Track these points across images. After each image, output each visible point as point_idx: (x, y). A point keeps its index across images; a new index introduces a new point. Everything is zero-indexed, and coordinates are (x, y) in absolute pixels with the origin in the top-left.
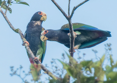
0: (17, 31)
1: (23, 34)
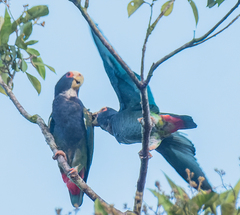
0: (33, 120)
1: (45, 126)
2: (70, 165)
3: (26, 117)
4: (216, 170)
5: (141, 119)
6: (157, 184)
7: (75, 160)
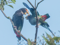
1: (11, 20)
2: (18, 30)
3: (6, 17)
4: (59, 31)
5: (35, 18)
6: (43, 34)
7: (19, 28)
